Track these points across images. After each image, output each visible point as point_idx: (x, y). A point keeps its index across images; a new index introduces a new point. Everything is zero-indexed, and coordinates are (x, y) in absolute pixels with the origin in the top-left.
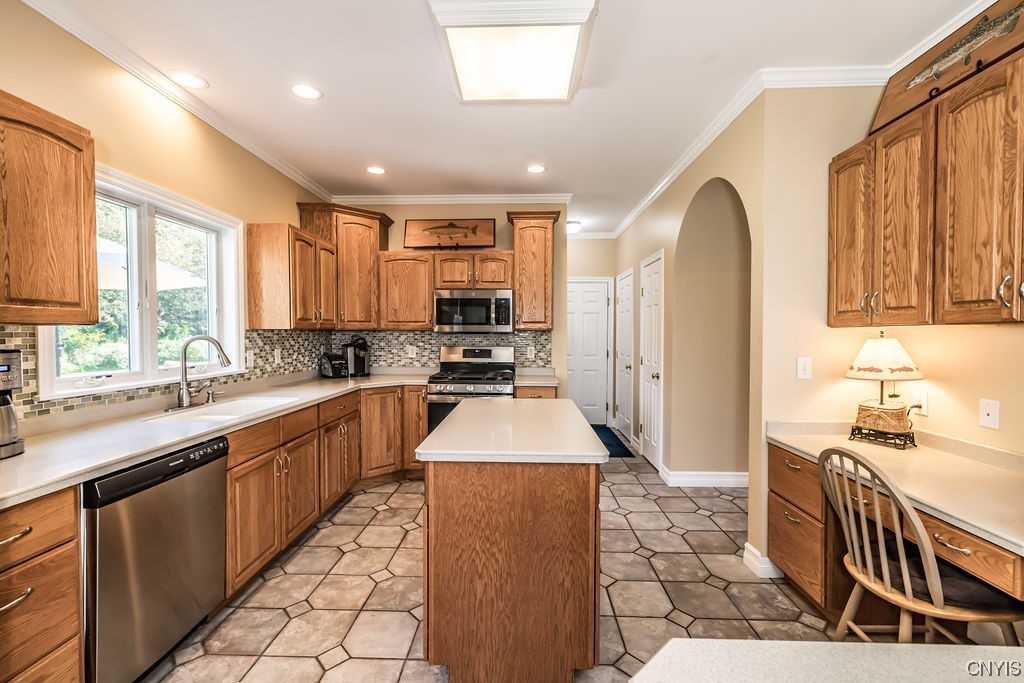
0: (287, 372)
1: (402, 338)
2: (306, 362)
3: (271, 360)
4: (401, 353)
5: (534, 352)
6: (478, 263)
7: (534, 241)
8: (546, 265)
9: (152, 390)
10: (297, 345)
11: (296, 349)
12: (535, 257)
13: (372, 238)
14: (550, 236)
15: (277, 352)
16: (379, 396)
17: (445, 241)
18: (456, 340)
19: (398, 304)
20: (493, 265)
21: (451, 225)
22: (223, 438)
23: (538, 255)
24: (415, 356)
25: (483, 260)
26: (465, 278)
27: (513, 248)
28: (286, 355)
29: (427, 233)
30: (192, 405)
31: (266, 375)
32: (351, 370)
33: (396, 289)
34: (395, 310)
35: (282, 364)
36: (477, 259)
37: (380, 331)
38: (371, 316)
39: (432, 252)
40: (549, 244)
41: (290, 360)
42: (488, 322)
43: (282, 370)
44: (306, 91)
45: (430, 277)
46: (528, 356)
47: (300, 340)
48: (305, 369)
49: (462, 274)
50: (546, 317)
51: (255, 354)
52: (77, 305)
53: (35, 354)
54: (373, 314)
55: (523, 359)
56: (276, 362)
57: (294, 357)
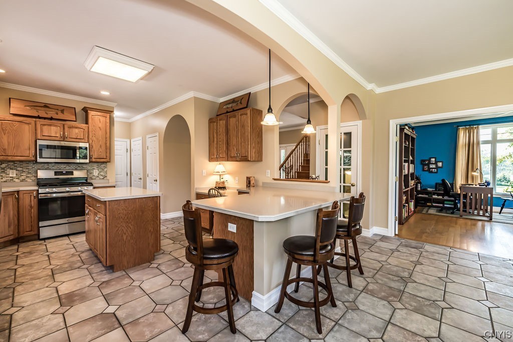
5: (97, 172)
6: (67, 129)
7: (100, 122)
8: (106, 133)
14: (108, 121)
17: (42, 114)
18: (48, 166)
19: (6, 146)
20: (77, 131)
21: (46, 106)
23: (102, 128)
25: (70, 127)
26: (58, 135)
27: (88, 124)
29: (29, 108)
34: (4, 149)
36: (66, 127)
39: (34, 119)
40: (108, 124)
42: (74, 157)
46: (94, 174)
49: (56, 133)
50: (106, 157)
55: (91, 175)
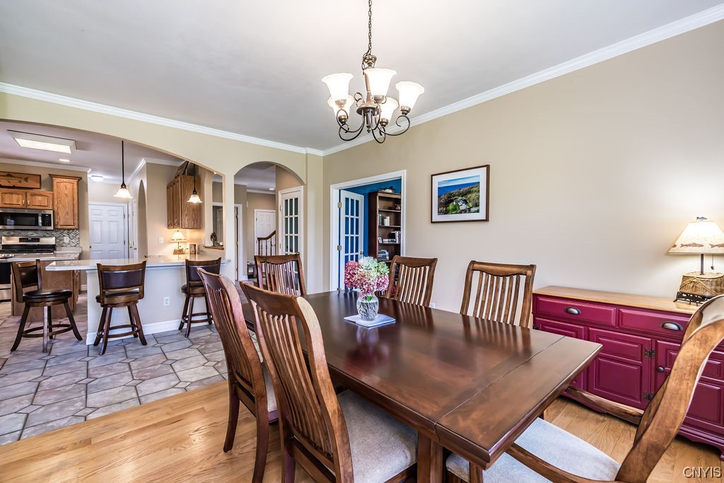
5: (69, 239)
6: (29, 196)
7: (66, 189)
14: (76, 188)
18: (14, 233)
20: (40, 198)
21: (9, 175)
23: (68, 195)
25: (32, 195)
26: (20, 203)
27: (52, 191)
42: (37, 224)
46: (64, 241)
49: (18, 201)
50: (74, 223)
55: (61, 243)
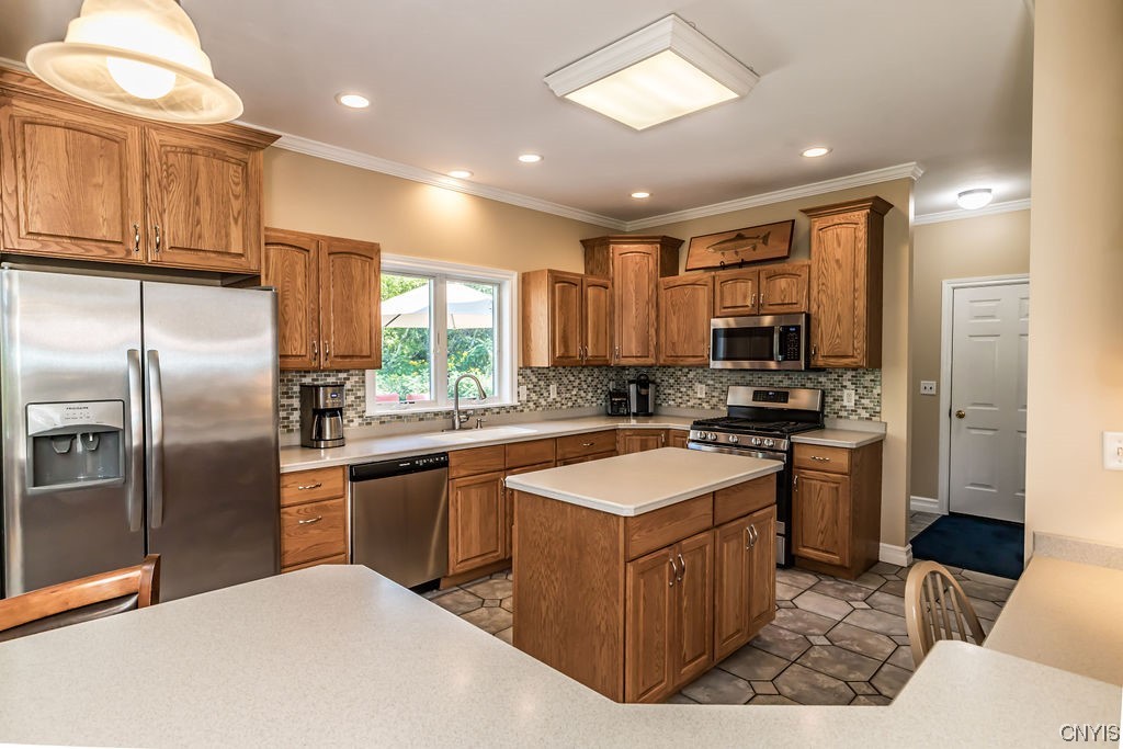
0: (564, 407)
1: (691, 375)
2: (589, 397)
3: (546, 394)
4: (690, 392)
5: (854, 397)
6: (763, 282)
7: (839, 245)
8: (855, 275)
9: (436, 414)
10: (578, 381)
11: (576, 384)
12: (840, 267)
13: (652, 266)
14: (862, 233)
15: (553, 388)
16: (638, 437)
17: (730, 258)
19: (676, 337)
20: (782, 283)
21: (740, 236)
22: (445, 454)
23: (842, 264)
24: (704, 396)
25: (770, 277)
26: (748, 302)
27: (809, 257)
28: (563, 390)
29: (711, 250)
30: (461, 428)
31: (540, 409)
32: (634, 409)
33: (675, 319)
34: (674, 344)
35: (558, 399)
36: (764, 276)
37: (669, 367)
38: (648, 350)
39: (713, 273)
40: (862, 244)
41: (568, 395)
42: (769, 356)
43: (558, 405)
44: (530, 158)
45: (709, 302)
46: (845, 403)
47: (581, 376)
48: (587, 405)
49: (745, 297)
50: (855, 349)
51: (528, 389)
52: (369, 357)
53: (364, 386)
54: (652, 348)
55: (835, 406)
56: (552, 397)
57: (574, 393)
